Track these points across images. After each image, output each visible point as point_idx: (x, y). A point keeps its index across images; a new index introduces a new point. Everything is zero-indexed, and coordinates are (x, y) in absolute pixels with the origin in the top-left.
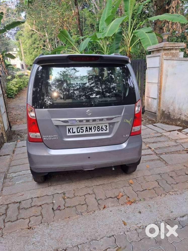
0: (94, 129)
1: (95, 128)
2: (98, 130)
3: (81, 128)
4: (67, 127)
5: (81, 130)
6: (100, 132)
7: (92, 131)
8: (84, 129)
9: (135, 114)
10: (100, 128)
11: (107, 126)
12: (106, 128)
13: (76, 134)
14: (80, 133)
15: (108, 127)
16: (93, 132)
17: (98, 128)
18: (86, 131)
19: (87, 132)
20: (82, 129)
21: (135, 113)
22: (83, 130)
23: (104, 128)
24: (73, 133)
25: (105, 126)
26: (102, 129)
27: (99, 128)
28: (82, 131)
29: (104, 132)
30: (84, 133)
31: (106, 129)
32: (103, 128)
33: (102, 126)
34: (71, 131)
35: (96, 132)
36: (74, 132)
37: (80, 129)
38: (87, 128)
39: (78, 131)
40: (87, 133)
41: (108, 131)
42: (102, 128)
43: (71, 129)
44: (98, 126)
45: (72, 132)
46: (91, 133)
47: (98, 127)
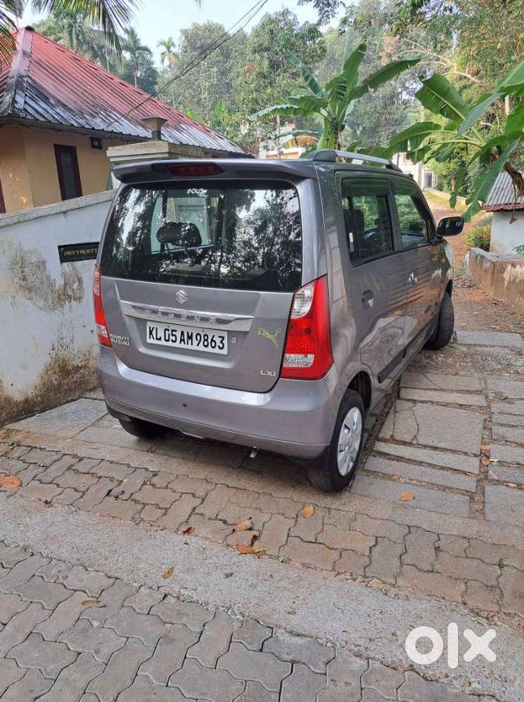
0: (197, 340)
1: (198, 337)
2: (206, 343)
3: (172, 331)
4: (149, 325)
5: (172, 335)
6: (209, 349)
7: (192, 344)
8: (178, 335)
9: (289, 320)
10: (209, 341)
11: (223, 338)
12: (221, 342)
13: (163, 342)
14: (170, 344)
15: (225, 342)
16: (194, 347)
17: (205, 340)
18: (181, 340)
19: (182, 342)
20: (174, 333)
21: (290, 315)
22: (175, 335)
23: (218, 340)
24: (157, 339)
25: (220, 337)
26: (213, 343)
27: (207, 340)
28: (174, 338)
29: (217, 350)
30: (177, 345)
31: (221, 346)
32: (215, 341)
33: (214, 336)
34: (154, 333)
35: (201, 348)
36: (158, 337)
37: (170, 332)
38: (182, 333)
39: (167, 338)
40: (183, 346)
41: (225, 352)
42: (212, 340)
43: (155, 330)
44: (205, 333)
45: (155, 337)
46: (189, 347)
47: (206, 338)
